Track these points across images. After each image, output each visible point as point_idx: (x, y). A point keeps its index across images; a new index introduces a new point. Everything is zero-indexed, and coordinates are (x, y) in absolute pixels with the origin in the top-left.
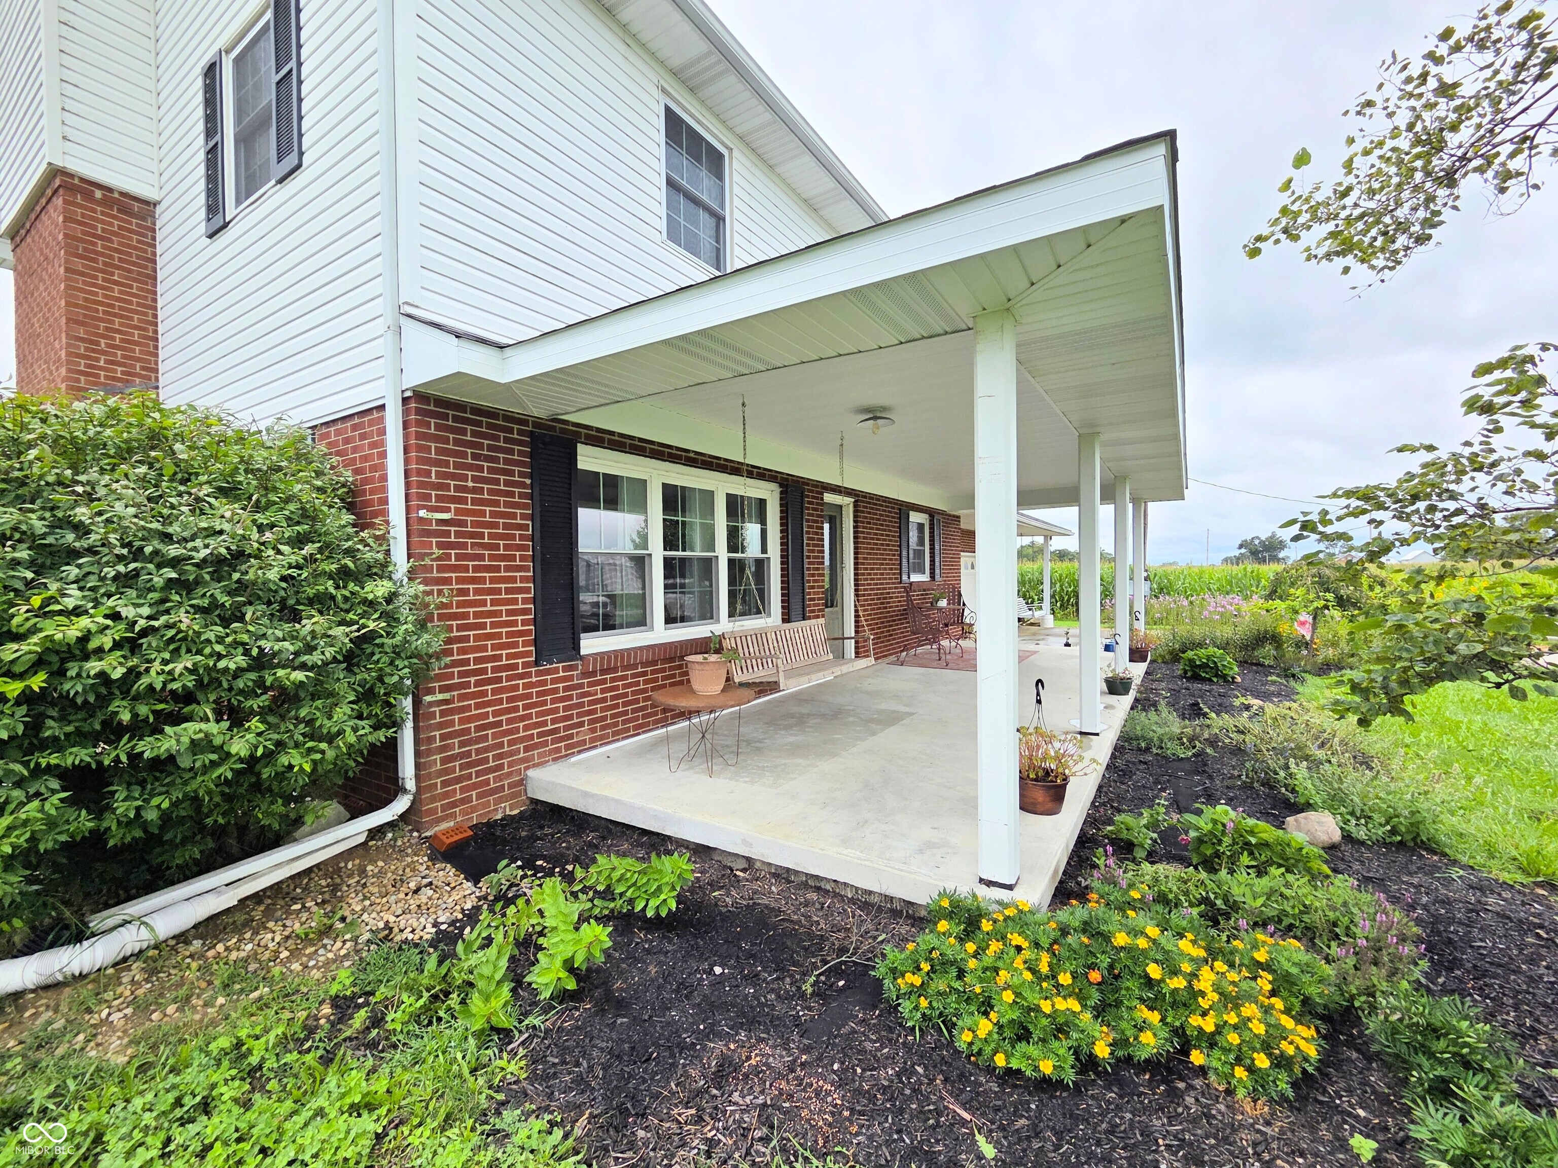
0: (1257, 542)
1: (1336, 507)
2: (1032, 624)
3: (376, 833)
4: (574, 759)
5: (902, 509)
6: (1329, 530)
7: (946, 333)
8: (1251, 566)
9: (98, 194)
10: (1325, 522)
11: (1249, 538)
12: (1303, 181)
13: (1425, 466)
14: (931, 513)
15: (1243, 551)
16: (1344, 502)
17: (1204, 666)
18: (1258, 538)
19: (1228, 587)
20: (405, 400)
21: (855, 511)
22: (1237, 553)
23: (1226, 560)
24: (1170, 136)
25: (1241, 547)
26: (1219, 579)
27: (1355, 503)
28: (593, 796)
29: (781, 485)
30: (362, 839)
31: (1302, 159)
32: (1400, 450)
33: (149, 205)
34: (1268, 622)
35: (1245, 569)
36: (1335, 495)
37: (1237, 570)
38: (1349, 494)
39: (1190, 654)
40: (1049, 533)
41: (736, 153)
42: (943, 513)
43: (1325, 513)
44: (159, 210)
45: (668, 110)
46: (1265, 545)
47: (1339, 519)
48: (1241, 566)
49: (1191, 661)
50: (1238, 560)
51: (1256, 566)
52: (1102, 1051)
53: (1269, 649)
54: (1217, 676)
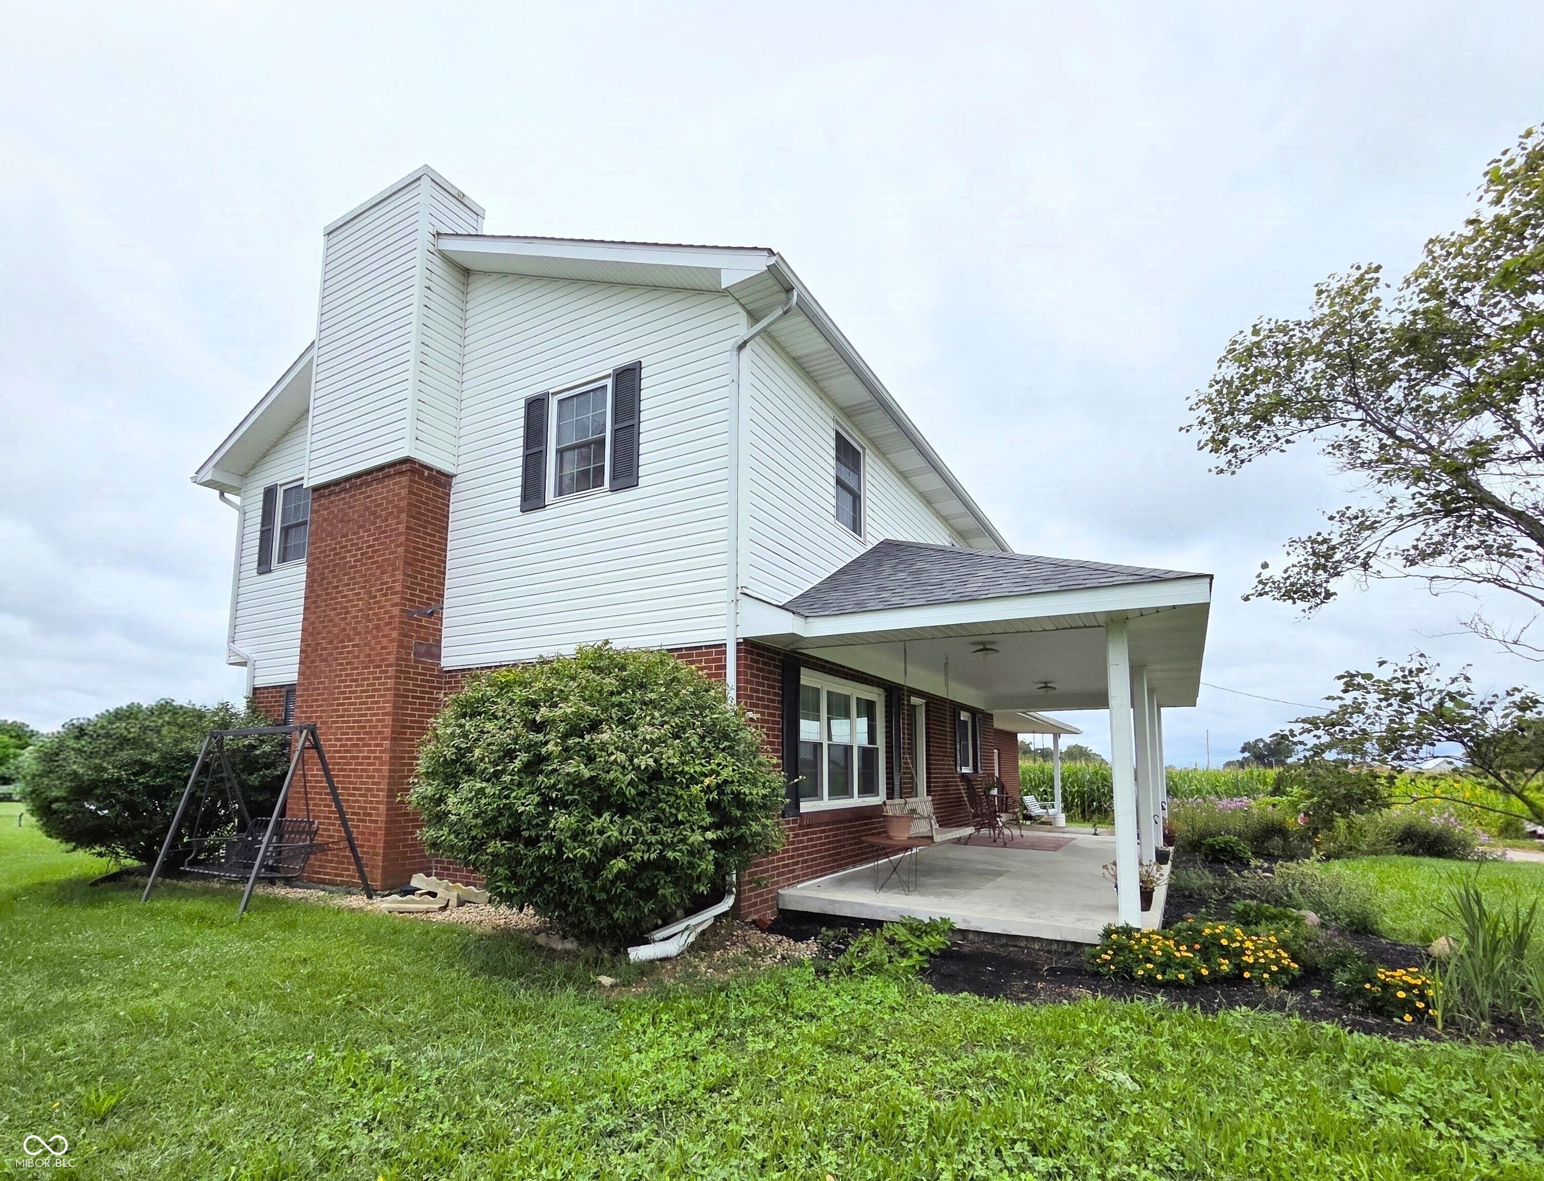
0: (1261, 745)
1: (1297, 728)
2: (1043, 823)
3: (718, 918)
4: (799, 886)
5: (958, 707)
6: (1295, 739)
7: (1086, 627)
8: (1256, 770)
9: (426, 473)
10: (1293, 736)
11: (1252, 740)
12: (1266, 574)
13: (1340, 707)
14: (973, 711)
15: (1247, 754)
16: (1302, 725)
17: (1222, 850)
18: (1261, 740)
19: (1236, 790)
20: (738, 644)
21: (927, 711)
22: (1240, 757)
23: (1228, 764)
24: (1211, 577)
25: (1243, 750)
26: (1225, 783)
27: (1307, 726)
28: (839, 902)
29: (886, 690)
30: (712, 921)
31: (1265, 566)
32: (1328, 699)
33: (450, 476)
34: (1275, 815)
35: (1251, 773)
36: (1297, 721)
37: (1242, 773)
38: (1304, 721)
39: (1210, 840)
40: (1057, 731)
41: (867, 451)
42: (981, 712)
43: (1291, 731)
44: (454, 481)
45: (837, 433)
46: (1270, 749)
47: (1300, 734)
48: (1247, 769)
49: (1212, 846)
50: (1242, 764)
51: (1262, 770)
52: (1205, 972)
53: (1277, 840)
54: (1234, 858)
